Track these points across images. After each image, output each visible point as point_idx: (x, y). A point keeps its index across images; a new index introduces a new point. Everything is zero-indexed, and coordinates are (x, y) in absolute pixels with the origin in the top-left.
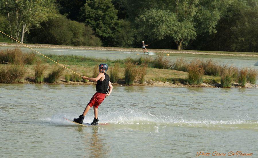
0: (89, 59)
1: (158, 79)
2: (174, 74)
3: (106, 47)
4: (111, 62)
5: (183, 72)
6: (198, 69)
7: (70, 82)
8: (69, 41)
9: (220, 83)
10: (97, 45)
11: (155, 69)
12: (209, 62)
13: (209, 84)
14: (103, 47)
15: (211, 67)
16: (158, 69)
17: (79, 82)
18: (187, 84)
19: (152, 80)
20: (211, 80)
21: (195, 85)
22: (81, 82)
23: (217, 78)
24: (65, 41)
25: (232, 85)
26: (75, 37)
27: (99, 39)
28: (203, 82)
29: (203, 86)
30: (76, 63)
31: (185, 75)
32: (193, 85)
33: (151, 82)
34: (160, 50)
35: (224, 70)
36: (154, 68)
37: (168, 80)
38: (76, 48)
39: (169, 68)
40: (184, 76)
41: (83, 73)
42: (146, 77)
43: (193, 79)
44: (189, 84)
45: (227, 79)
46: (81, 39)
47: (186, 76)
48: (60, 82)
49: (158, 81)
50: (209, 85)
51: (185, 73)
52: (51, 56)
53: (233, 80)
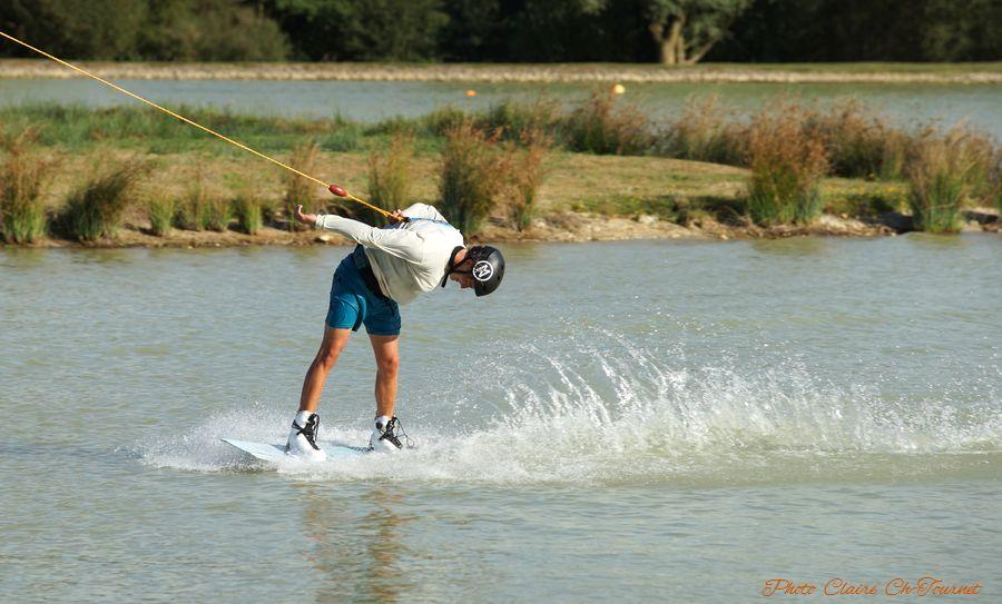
0: (250, 122)
1: (603, 202)
2: (675, 177)
3: (313, 66)
4: (359, 130)
5: (716, 166)
6: (797, 148)
7: (174, 232)
8: (124, 40)
9: (905, 210)
10: (268, 57)
11: (580, 156)
12: (845, 116)
13: (852, 216)
14: (299, 66)
15: (852, 136)
16: (594, 158)
17: (217, 230)
18: (744, 225)
19: (575, 208)
20: (865, 196)
21: (785, 227)
22: (228, 235)
23: (889, 189)
24: (109, 42)
25: (970, 217)
26: (157, 22)
27: (273, 25)
28: (825, 211)
29: (824, 233)
30: (192, 144)
31: (731, 178)
32: (774, 228)
33: (569, 218)
34: (575, 67)
35: (921, 145)
36: (570, 154)
37: (652, 207)
38: (165, 72)
39: (644, 147)
40: (728, 182)
41: (232, 187)
42: (544, 198)
43: (772, 196)
44: (757, 221)
45: (943, 191)
46: (190, 29)
47: (739, 185)
48: (123, 234)
49: (603, 213)
50: (857, 225)
51: (725, 169)
52: (59, 114)
53: (972, 197)
